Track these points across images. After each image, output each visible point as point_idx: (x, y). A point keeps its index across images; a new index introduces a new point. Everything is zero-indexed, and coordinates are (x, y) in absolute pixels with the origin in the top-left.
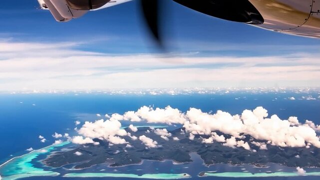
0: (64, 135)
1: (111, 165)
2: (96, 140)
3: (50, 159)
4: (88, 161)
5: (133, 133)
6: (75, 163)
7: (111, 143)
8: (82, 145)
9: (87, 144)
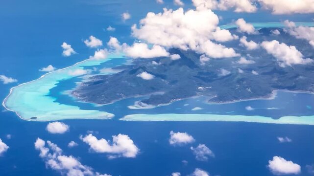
4: (162, 93)
5: (250, 37)
8: (149, 60)
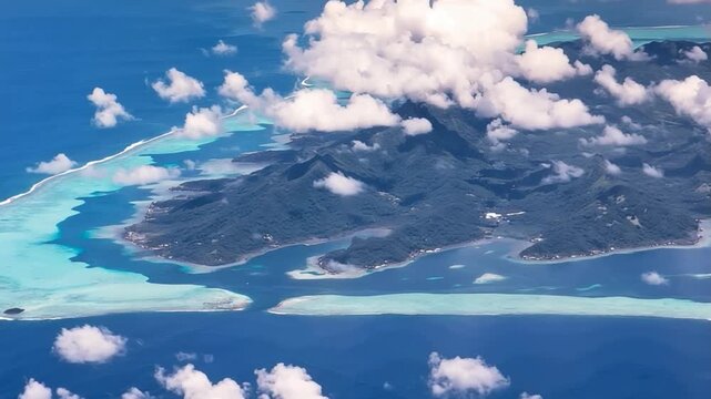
0: (222, 82)
1: (524, 253)
2: (408, 107)
3: (153, 222)
4: (384, 232)
6: (315, 241)
7: (505, 123)
8: (344, 138)
9: (365, 134)
